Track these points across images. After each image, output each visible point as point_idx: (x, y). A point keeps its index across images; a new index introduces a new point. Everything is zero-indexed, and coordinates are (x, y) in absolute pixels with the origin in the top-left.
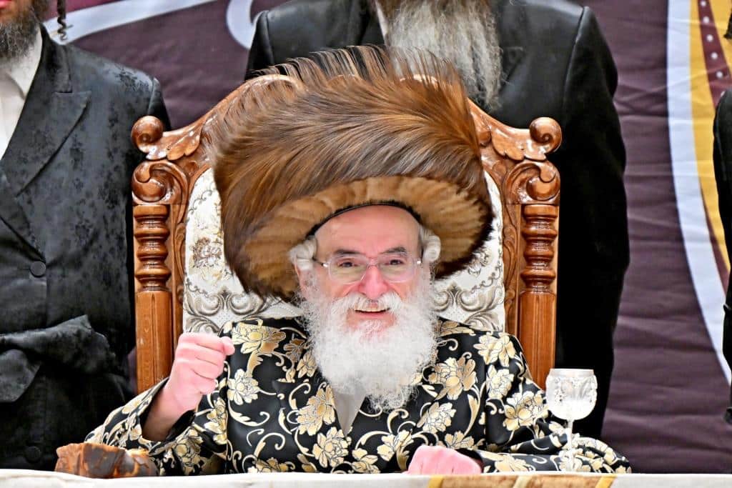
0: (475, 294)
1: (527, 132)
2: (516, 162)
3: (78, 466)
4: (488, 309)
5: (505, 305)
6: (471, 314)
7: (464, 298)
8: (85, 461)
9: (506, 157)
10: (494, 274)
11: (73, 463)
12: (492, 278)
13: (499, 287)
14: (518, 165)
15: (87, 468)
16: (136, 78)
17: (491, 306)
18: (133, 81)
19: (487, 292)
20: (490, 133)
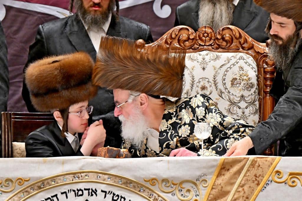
0: (249, 98)
1: (265, 44)
2: (262, 54)
3: (105, 155)
4: (253, 102)
5: (259, 101)
6: (248, 104)
7: (246, 99)
8: (107, 153)
9: (258, 52)
10: (255, 91)
11: (103, 154)
12: (255, 92)
13: (257, 95)
14: (262, 55)
15: (108, 155)
16: (142, 27)
18: (141, 28)
19: (253, 97)
20: (253, 44)
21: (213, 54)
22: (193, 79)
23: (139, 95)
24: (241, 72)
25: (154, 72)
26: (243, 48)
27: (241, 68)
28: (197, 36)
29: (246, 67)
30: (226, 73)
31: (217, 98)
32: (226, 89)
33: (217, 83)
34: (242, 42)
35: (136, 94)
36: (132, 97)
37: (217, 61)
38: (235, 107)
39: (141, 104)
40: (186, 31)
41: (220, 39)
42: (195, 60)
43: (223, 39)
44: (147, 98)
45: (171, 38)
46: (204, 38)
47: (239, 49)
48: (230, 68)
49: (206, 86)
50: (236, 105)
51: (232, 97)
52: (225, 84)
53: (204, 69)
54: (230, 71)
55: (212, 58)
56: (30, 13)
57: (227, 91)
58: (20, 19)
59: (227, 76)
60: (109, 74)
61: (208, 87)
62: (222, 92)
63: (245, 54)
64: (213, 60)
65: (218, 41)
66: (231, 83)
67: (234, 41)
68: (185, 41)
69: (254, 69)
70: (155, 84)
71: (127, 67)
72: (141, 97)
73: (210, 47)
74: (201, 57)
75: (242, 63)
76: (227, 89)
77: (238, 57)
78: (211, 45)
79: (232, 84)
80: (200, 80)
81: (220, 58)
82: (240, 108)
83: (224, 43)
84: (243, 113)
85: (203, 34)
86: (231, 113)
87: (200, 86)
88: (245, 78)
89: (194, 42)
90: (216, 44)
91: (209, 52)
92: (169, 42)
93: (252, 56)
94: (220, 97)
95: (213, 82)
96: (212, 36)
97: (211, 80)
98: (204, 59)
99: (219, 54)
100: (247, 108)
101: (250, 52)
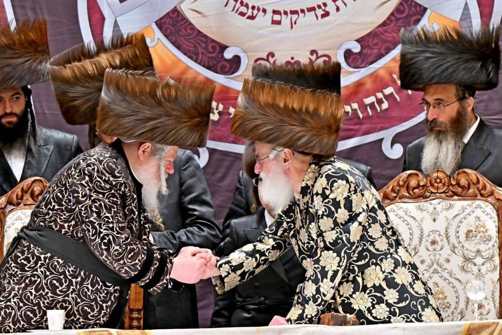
0: (486, 252)
4: (491, 258)
5: (499, 256)
6: (485, 260)
7: (482, 254)
9: (499, 199)
10: (494, 244)
12: (493, 246)
13: (496, 249)
17: (493, 257)
19: (491, 251)
20: (493, 190)
21: (445, 204)
22: (422, 233)
23: (283, 150)
24: (478, 223)
25: (299, 124)
26: (482, 195)
27: (478, 218)
28: (429, 182)
29: (483, 217)
30: (459, 224)
31: (449, 253)
32: (459, 243)
33: (450, 236)
34: (480, 188)
35: (279, 148)
36: (275, 152)
37: (451, 210)
38: (470, 264)
39: (285, 161)
40: (415, 177)
41: (455, 185)
42: (425, 210)
43: (458, 184)
44: (292, 155)
45: (399, 185)
46: (436, 184)
47: (477, 196)
48: (465, 218)
49: (437, 240)
50: (471, 262)
51: (466, 252)
52: (458, 237)
53: (434, 220)
54: (465, 222)
55: (445, 207)
56: (236, 156)
57: (460, 245)
58: (226, 164)
59: (460, 227)
60: (247, 123)
61: (439, 241)
62: (454, 247)
63: (483, 201)
64: (445, 209)
65: (453, 187)
66: (465, 236)
67: (471, 187)
68: (414, 188)
69: (493, 219)
70: (300, 138)
71: (268, 116)
72: (285, 153)
73: (443, 195)
74: (432, 206)
75: (478, 212)
76: (461, 243)
77: (474, 205)
78: (444, 192)
79: (467, 237)
80: (430, 233)
81: (454, 207)
82: (475, 265)
83: (459, 190)
84: (479, 271)
85: (435, 180)
86: (465, 271)
87: (430, 240)
88: (482, 229)
89: (425, 189)
90: (450, 191)
91: (441, 200)
92: (396, 191)
93: (491, 203)
94: (452, 253)
95: (444, 235)
96: (445, 182)
97: (443, 232)
98: (435, 209)
99: (453, 202)
100: (483, 265)
101: (489, 199)
